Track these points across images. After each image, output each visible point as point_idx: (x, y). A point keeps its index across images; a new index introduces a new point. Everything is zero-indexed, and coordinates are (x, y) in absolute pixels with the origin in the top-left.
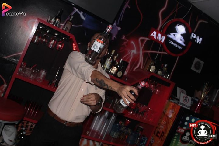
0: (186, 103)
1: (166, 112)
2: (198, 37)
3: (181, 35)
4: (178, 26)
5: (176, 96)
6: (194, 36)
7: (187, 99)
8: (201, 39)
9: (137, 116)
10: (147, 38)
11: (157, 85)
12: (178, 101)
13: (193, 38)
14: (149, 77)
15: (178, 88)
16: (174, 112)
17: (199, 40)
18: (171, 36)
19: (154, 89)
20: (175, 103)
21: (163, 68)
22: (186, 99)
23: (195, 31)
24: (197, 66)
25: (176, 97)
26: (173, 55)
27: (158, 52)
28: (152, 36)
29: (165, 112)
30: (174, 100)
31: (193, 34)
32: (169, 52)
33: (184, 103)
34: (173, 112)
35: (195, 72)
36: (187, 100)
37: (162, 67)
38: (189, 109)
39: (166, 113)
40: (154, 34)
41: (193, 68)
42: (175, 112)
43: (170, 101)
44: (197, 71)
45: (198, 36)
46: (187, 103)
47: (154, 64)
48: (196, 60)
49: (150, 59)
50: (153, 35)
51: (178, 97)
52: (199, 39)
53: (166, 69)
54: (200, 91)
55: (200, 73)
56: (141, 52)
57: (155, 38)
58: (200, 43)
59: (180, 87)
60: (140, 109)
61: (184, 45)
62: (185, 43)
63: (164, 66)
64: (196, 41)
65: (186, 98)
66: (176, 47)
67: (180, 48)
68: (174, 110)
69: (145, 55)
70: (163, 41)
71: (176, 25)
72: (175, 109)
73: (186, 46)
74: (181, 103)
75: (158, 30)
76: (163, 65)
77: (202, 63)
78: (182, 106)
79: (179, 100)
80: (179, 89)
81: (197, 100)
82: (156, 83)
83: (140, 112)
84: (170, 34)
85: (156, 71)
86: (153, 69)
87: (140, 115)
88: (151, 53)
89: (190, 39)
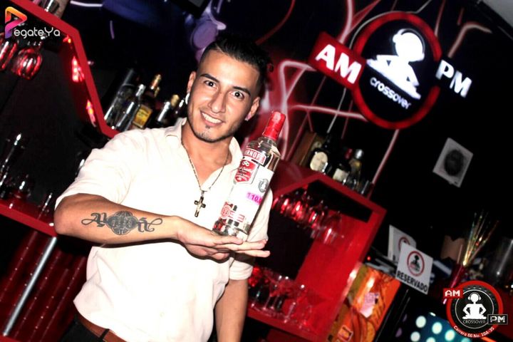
0: (417, 275)
1: (353, 298)
2: (459, 76)
3: (411, 64)
4: (403, 33)
5: (386, 254)
6: (447, 69)
7: (420, 262)
8: (468, 81)
9: (264, 309)
10: (307, 63)
11: (330, 216)
12: (393, 269)
13: (443, 76)
14: (306, 187)
15: (392, 229)
16: (380, 300)
17: (462, 85)
18: (379, 63)
19: (319, 228)
20: (381, 271)
21: (350, 159)
22: (415, 263)
23: (451, 54)
24: (453, 164)
25: (385, 257)
26: (382, 123)
27: (337, 112)
28: (321, 60)
29: (350, 298)
30: (378, 265)
31: (444, 64)
32: (370, 114)
33: (408, 274)
34: (376, 301)
35: (446, 182)
36: (421, 265)
37: (347, 157)
38: (426, 293)
39: (352, 303)
40: (326, 54)
41: (439, 169)
42: (382, 298)
43: (367, 266)
44: (451, 180)
45: (461, 71)
46: (420, 274)
47: (323, 146)
48: (450, 145)
49: (312, 130)
50: (324, 58)
51: (390, 258)
52: (463, 79)
53: (358, 164)
54: (459, 240)
55: (459, 185)
56: (284, 107)
57: (330, 66)
58: (464, 94)
59: (399, 227)
60: (274, 285)
61: (417, 96)
62: (419, 89)
63: (353, 155)
64: (451, 86)
65: (417, 258)
66: (392, 100)
67: (405, 103)
68: (379, 293)
69: (296, 117)
70: (352, 79)
71: (396, 32)
72: (384, 290)
73: (422, 98)
74: (400, 274)
75: (342, 40)
76: (350, 151)
77: (468, 155)
78: (403, 281)
79: (393, 265)
80: (394, 234)
81: (448, 271)
82: (326, 207)
83: (271, 296)
84: (375, 59)
85: (330, 168)
86: (319, 161)
87: (272, 308)
88: (314, 113)
89: (437, 79)
